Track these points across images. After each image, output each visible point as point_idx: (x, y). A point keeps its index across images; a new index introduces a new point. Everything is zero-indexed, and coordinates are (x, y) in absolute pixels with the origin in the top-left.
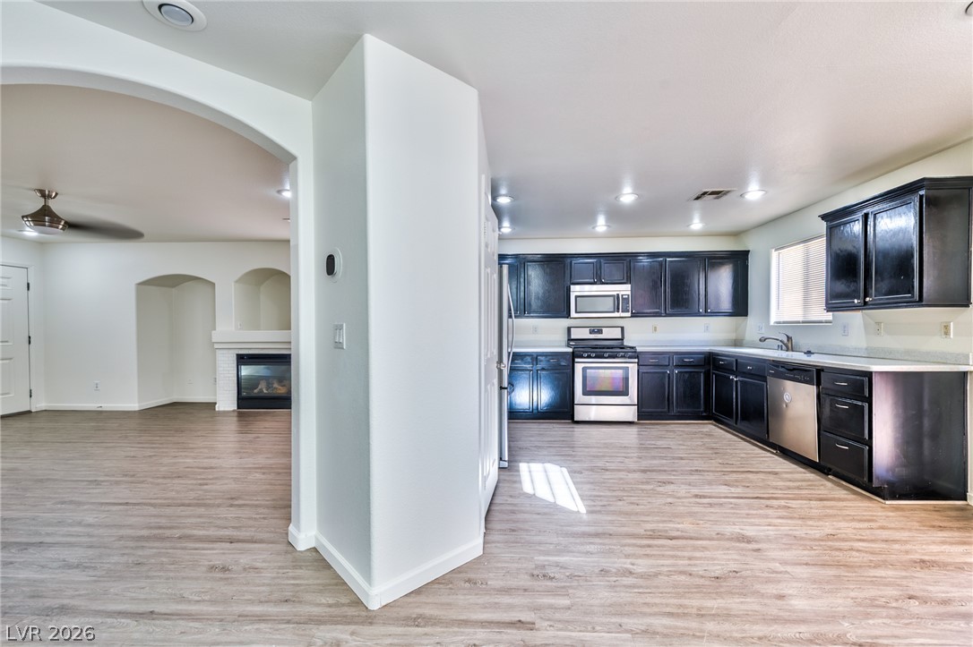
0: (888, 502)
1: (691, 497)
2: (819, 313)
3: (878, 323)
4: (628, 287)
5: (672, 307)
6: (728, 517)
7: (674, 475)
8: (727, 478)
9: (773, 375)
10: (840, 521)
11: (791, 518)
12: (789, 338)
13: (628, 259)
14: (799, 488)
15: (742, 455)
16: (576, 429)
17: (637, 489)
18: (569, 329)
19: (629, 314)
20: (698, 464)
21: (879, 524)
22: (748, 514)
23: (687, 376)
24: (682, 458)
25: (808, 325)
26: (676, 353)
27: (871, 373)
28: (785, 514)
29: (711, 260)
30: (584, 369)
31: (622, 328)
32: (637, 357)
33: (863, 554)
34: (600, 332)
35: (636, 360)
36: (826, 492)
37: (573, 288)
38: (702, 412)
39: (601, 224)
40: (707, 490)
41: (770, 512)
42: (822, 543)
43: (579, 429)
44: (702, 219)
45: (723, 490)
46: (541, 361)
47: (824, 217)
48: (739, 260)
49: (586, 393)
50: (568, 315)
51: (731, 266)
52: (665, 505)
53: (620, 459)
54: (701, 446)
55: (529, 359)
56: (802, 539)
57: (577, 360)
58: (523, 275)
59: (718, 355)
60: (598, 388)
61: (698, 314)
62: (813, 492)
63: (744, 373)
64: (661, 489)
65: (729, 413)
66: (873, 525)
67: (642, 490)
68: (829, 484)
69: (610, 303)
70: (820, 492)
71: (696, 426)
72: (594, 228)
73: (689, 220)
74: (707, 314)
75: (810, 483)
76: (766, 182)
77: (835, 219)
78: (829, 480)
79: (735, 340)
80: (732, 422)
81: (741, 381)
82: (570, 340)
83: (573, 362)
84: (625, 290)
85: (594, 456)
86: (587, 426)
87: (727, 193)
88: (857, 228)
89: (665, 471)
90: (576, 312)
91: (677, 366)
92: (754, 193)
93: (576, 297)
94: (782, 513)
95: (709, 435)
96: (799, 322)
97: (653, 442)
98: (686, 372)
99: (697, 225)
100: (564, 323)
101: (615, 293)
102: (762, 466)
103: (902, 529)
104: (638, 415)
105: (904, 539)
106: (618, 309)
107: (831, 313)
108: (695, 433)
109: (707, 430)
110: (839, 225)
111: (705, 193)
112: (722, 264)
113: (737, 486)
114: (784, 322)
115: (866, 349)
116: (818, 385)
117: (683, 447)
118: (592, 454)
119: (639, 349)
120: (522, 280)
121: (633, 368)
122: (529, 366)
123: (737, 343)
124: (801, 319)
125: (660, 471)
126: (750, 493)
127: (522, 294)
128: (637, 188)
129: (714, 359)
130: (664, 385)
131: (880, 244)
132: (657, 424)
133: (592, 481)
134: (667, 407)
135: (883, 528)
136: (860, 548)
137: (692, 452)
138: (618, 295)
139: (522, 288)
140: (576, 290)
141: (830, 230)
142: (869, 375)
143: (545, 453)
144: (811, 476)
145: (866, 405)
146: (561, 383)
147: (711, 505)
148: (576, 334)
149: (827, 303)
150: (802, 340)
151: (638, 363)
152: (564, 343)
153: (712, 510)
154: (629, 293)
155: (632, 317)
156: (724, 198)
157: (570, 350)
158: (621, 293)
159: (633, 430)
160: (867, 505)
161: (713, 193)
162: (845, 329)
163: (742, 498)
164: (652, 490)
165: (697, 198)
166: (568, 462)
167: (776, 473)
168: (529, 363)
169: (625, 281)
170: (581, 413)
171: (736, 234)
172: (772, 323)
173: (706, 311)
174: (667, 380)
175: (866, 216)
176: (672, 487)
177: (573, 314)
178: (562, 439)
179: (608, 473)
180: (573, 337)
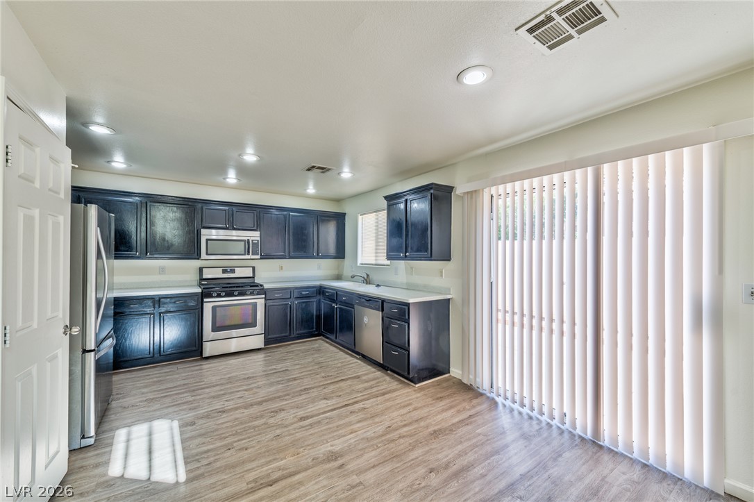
0: (417, 386)
1: (297, 422)
2: (383, 260)
3: (412, 268)
4: (257, 234)
5: (294, 251)
6: (323, 435)
7: (286, 400)
8: (326, 391)
9: (358, 304)
10: (393, 412)
11: (365, 419)
12: (368, 275)
13: (258, 210)
14: (371, 387)
15: (339, 365)
16: (204, 367)
17: (250, 428)
18: (201, 270)
19: (258, 257)
20: (307, 382)
21: (413, 406)
22: (337, 427)
23: (304, 305)
24: (295, 379)
25: (377, 267)
26: (297, 288)
27: (409, 303)
28: (362, 416)
29: (323, 217)
30: (214, 308)
31: (254, 268)
32: (265, 294)
33: (407, 439)
34: (233, 271)
35: (264, 296)
36: (385, 386)
37: (203, 231)
38: (315, 331)
39: (232, 177)
40: (311, 409)
41: (353, 418)
42: (383, 438)
43: (207, 365)
44: (316, 186)
45: (322, 405)
46: (165, 303)
47: (386, 198)
48: (340, 218)
49: (215, 329)
50: (198, 257)
51: (335, 222)
52: (272, 440)
53: (239, 394)
54: (311, 362)
55: (150, 303)
56: (372, 439)
57: (205, 300)
58: (144, 215)
59: (325, 288)
60: (228, 323)
61: (313, 257)
62: (380, 388)
63: (341, 302)
64: (272, 421)
65: (331, 331)
66: (411, 408)
67: (254, 427)
68: (388, 378)
69: (241, 246)
70: (382, 387)
71: (310, 343)
72: (224, 179)
73: (306, 186)
74: (318, 257)
75: (377, 381)
76: (354, 168)
77: (392, 199)
78: (388, 375)
79: (338, 275)
80: (333, 337)
81: (339, 308)
82: (202, 279)
83: (202, 302)
84: (254, 236)
85: (214, 397)
86: (215, 360)
87: (329, 170)
88: (402, 206)
89: (279, 397)
90: (207, 254)
91: (297, 298)
92: (346, 174)
93: (207, 240)
94: (361, 416)
95: (318, 350)
96: (373, 265)
97: (274, 367)
98: (303, 302)
99: (311, 190)
100: (195, 264)
101: (246, 238)
102: (350, 373)
103: (424, 406)
104: (265, 342)
105: (425, 415)
106: (249, 252)
107: (389, 261)
108: (308, 350)
109: (317, 345)
110: (393, 205)
111: (313, 167)
112: (329, 221)
113: (332, 398)
114: (365, 264)
115: (407, 283)
116: (383, 310)
117: (298, 367)
118: (213, 394)
119: (266, 286)
120: (144, 220)
121: (260, 302)
122: (149, 310)
123: (339, 278)
124: (374, 263)
125: (275, 398)
126: (342, 401)
127: (143, 235)
128: (259, 151)
129: (323, 291)
130: (286, 314)
131: (413, 219)
132: (281, 346)
133: (202, 431)
134: (288, 331)
135: (415, 410)
136: (405, 434)
137: (305, 370)
138: (248, 240)
139: (143, 228)
140: (206, 234)
141: (389, 206)
142: (408, 305)
143: (157, 406)
144: (379, 373)
145: (407, 325)
146: (189, 323)
147: (311, 425)
148: (208, 274)
149: (387, 255)
150: (373, 277)
151: (265, 298)
152: (196, 283)
153: (312, 431)
154: (259, 239)
155: (261, 258)
156: (328, 173)
157: (199, 290)
158: (251, 239)
159: (260, 357)
160: (406, 391)
161: (319, 168)
162: (396, 269)
163: (335, 409)
164: (265, 424)
165: (309, 170)
166: (183, 413)
167: (358, 377)
168: (149, 306)
169: (255, 228)
170: (209, 349)
171: (338, 201)
172: (358, 265)
173: (318, 255)
174: (289, 310)
175: (406, 200)
176: (283, 415)
177: (203, 255)
178: (183, 382)
179: (224, 415)
180: (204, 277)
